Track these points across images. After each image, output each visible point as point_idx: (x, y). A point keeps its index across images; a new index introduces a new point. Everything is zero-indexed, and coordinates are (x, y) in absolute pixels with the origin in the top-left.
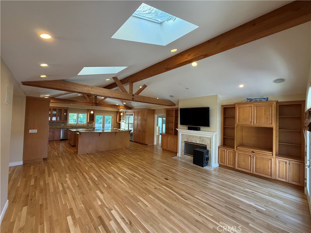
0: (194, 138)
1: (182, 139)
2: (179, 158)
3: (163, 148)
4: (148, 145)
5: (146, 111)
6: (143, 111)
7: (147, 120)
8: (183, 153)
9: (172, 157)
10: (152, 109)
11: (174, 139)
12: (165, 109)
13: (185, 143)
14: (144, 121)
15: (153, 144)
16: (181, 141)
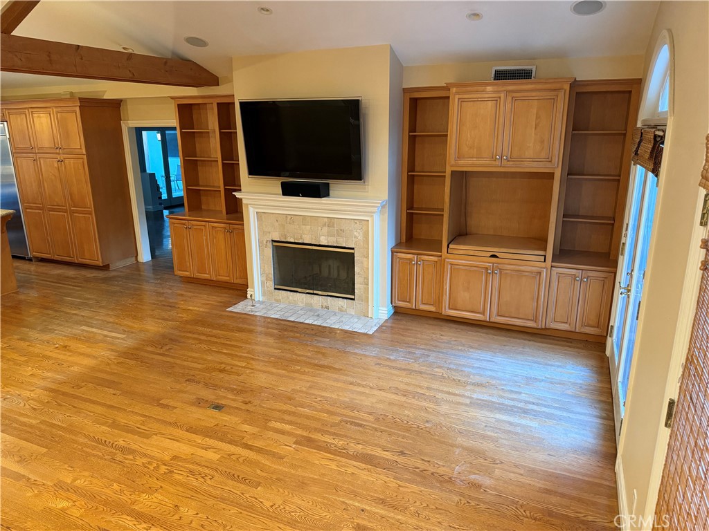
0: (308, 227)
1: (262, 232)
2: (257, 305)
3: (186, 274)
4: (112, 267)
5: (74, 108)
6: (57, 112)
7: (85, 153)
8: (271, 284)
9: (229, 309)
10: (104, 98)
11: (228, 233)
12: (172, 98)
13: (273, 245)
14: (72, 161)
15: (134, 259)
16: (260, 242)
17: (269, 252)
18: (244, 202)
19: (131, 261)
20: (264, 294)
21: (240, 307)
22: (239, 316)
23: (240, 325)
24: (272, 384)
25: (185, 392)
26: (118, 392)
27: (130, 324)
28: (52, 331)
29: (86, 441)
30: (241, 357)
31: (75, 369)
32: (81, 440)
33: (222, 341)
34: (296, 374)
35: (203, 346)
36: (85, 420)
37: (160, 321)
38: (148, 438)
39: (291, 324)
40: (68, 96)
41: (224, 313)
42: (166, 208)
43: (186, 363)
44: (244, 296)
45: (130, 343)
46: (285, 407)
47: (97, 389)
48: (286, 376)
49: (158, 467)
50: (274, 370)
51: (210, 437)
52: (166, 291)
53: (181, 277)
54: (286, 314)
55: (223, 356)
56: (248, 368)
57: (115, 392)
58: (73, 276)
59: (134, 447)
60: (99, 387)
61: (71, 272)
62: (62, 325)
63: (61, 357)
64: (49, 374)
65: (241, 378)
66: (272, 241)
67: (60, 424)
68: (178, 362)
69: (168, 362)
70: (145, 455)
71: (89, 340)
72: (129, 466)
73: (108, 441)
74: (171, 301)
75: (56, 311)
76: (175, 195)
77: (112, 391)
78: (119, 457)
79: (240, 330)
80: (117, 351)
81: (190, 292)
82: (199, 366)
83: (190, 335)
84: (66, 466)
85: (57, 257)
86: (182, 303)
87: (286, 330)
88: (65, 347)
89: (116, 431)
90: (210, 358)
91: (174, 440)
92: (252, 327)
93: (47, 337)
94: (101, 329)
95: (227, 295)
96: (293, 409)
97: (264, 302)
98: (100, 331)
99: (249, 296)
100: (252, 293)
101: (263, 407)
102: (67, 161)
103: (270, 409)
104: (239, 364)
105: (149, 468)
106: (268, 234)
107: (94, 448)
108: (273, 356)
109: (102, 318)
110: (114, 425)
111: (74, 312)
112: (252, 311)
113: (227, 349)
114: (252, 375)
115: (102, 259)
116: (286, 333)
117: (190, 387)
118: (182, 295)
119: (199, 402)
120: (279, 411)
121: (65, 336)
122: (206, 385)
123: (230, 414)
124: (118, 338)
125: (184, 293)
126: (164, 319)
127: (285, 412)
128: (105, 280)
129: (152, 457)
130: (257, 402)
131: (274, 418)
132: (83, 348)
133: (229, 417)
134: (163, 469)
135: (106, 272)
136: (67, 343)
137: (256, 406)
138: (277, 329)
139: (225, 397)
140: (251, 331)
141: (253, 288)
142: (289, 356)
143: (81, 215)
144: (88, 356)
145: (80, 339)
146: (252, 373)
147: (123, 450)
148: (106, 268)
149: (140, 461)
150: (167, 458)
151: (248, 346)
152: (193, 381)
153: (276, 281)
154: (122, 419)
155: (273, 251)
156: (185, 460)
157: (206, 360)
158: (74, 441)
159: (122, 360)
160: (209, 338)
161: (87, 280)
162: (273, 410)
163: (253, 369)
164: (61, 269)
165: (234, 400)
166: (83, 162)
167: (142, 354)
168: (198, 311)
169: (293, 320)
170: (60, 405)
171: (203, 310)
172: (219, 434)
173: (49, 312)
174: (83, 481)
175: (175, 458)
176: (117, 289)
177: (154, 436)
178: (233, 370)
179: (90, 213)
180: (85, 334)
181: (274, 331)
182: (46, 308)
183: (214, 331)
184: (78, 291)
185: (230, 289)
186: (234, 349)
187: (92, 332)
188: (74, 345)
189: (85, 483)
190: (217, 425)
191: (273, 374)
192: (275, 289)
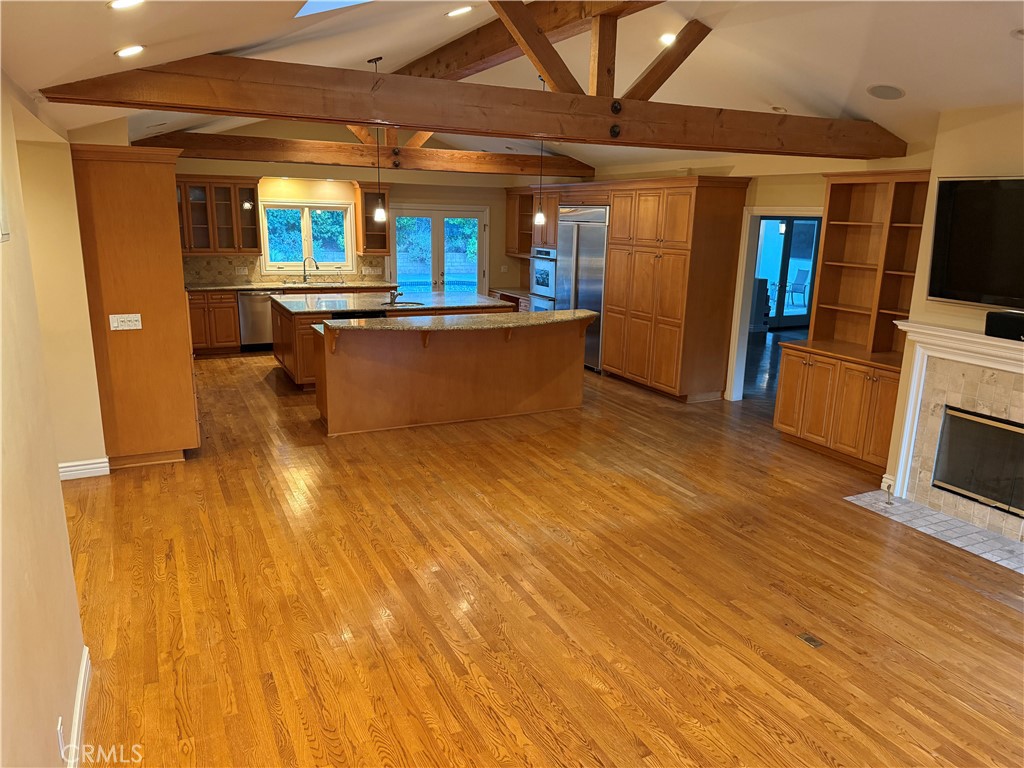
1: (932, 388)
2: (896, 504)
3: (791, 430)
4: (690, 400)
5: (690, 190)
6: (669, 194)
7: (690, 248)
8: (928, 477)
9: (847, 498)
10: (730, 175)
11: (871, 381)
12: (826, 175)
13: (946, 414)
14: (672, 257)
15: (719, 394)
16: (924, 405)
17: (937, 423)
18: (910, 337)
19: (714, 396)
20: (911, 489)
21: (865, 500)
22: (863, 513)
23: (864, 529)
24: (906, 639)
25: (768, 601)
26: (678, 568)
27: (704, 481)
28: (611, 465)
29: (633, 616)
30: (859, 578)
31: (631, 519)
32: (628, 613)
33: (831, 543)
34: (952, 638)
35: (801, 542)
36: (635, 590)
37: (743, 488)
38: (709, 646)
39: (955, 552)
40: (686, 174)
41: (839, 503)
42: (770, 330)
43: (773, 560)
44: (876, 484)
45: (700, 506)
46: (927, 686)
47: (653, 555)
48: (933, 635)
49: (716, 691)
50: (915, 619)
51: (797, 681)
52: (756, 447)
53: (780, 432)
54: (949, 533)
55: (829, 566)
56: (869, 600)
57: (674, 566)
58: (642, 402)
59: (691, 650)
60: (656, 553)
61: (640, 397)
62: (622, 460)
63: (619, 500)
64: (603, 517)
65: (856, 610)
66: (947, 406)
67: (607, 582)
68: (763, 554)
69: (749, 549)
70: (702, 667)
71: (650, 487)
72: (681, 673)
73: (659, 627)
74: (762, 463)
75: (619, 441)
76: (788, 312)
77: (671, 564)
78: (669, 655)
79: (861, 535)
80: (682, 513)
81: (792, 458)
82: (792, 570)
83: (785, 521)
84: (608, 639)
85: (628, 375)
86: (778, 470)
87: (944, 559)
88: (623, 488)
89: (671, 620)
90: (810, 563)
91: (743, 662)
92: (882, 537)
93: (605, 470)
94: (668, 478)
95: (847, 476)
96: (942, 695)
97: (910, 502)
98: (665, 480)
99: (884, 486)
100: (891, 483)
101: (888, 671)
102: (666, 257)
103: (899, 677)
104: (855, 587)
105: (705, 687)
106: (941, 394)
107: (641, 630)
108: (916, 596)
109: (669, 463)
110: (668, 609)
111: (639, 448)
112: (886, 512)
113: (839, 559)
114: (874, 612)
115: (681, 388)
116: (943, 564)
117: (775, 596)
118: (779, 459)
119: (785, 623)
120: (916, 688)
121: (624, 475)
122: (799, 600)
123: (831, 659)
124: (687, 496)
125: (785, 458)
126: (749, 487)
127: (925, 693)
128: (680, 415)
129: (711, 674)
130: (877, 658)
131: (905, 694)
132: (643, 496)
133: (830, 663)
134: (724, 697)
135: (681, 405)
136: (627, 485)
137: (874, 663)
138: (926, 552)
139: (826, 631)
140: (882, 544)
141: (894, 474)
142: (945, 604)
143: (667, 327)
144: (649, 509)
145: (640, 484)
146: (875, 609)
147: (676, 647)
148: (682, 399)
149: (695, 672)
150: (731, 684)
151: (872, 564)
152: (781, 589)
153: (938, 475)
154: (680, 606)
155: (944, 422)
156: (755, 698)
157: (804, 565)
158: (621, 612)
159: (688, 526)
160: (812, 534)
161: (658, 411)
162: (904, 681)
163: (876, 604)
164: (629, 390)
165: (841, 641)
166: (685, 260)
167: (714, 526)
168: (801, 489)
169: (960, 546)
170: (610, 559)
171: (808, 489)
172: (811, 683)
173: (611, 440)
174: (624, 666)
175: (742, 688)
176: (691, 429)
177: (718, 647)
178: (843, 594)
179: (679, 327)
180: (648, 479)
181: (921, 554)
182: (608, 434)
183: (821, 525)
184: (647, 422)
185: (854, 467)
186: (850, 562)
187: (656, 479)
188: (633, 488)
189: (626, 671)
190: (809, 667)
191: (911, 623)
192: (934, 486)
